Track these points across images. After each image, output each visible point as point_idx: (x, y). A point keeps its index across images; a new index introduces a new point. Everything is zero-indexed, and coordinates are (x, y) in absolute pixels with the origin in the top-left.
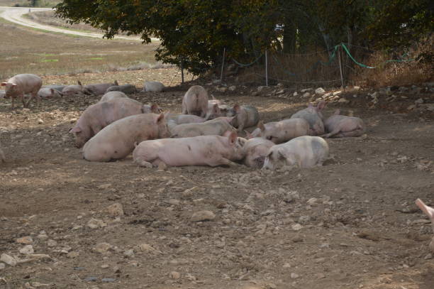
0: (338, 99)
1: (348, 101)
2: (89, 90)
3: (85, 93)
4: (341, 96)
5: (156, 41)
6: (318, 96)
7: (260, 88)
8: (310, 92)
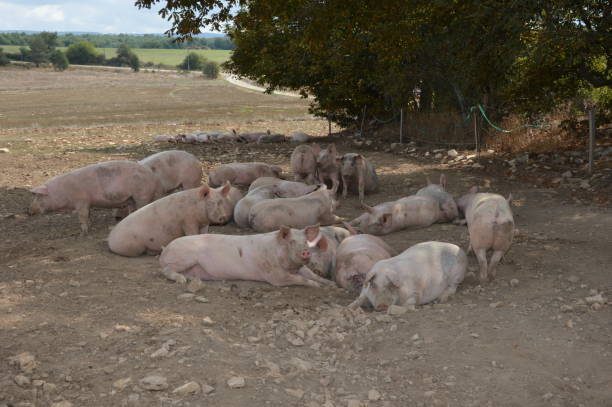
0: (472, 164)
1: (483, 167)
2: (243, 138)
3: (239, 141)
4: (475, 160)
5: (311, 97)
6: (450, 158)
7: (393, 145)
8: (442, 153)
